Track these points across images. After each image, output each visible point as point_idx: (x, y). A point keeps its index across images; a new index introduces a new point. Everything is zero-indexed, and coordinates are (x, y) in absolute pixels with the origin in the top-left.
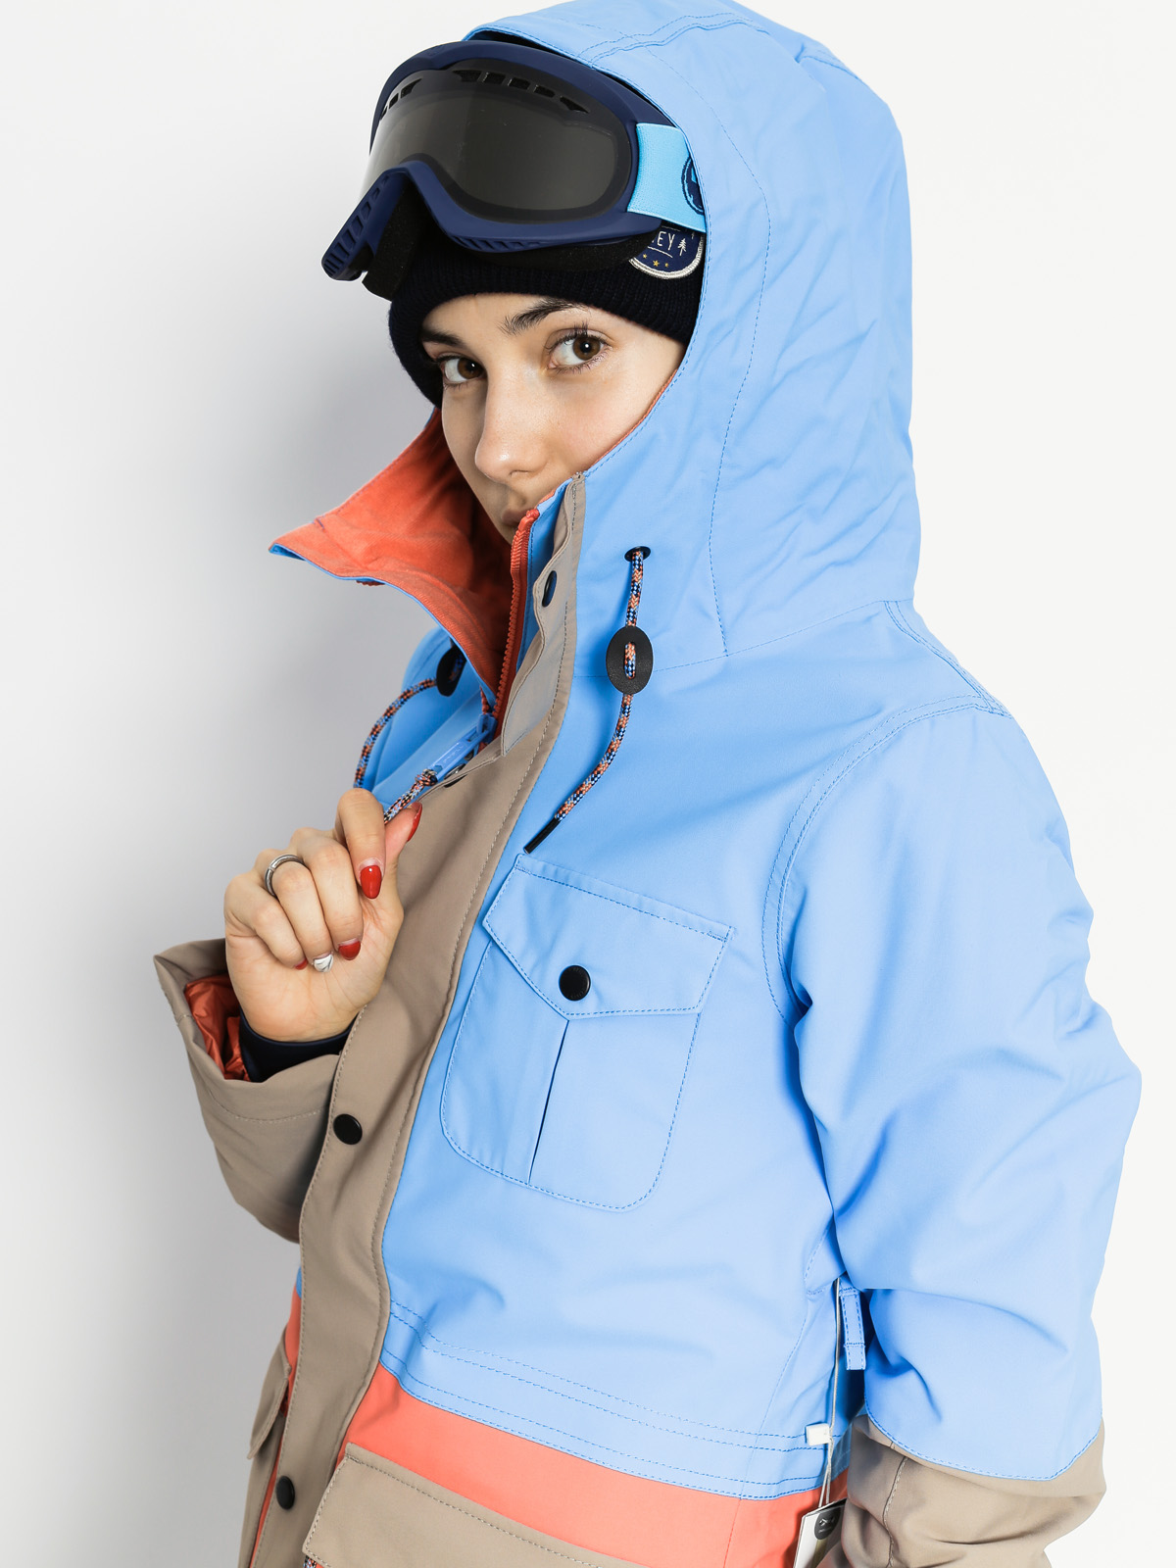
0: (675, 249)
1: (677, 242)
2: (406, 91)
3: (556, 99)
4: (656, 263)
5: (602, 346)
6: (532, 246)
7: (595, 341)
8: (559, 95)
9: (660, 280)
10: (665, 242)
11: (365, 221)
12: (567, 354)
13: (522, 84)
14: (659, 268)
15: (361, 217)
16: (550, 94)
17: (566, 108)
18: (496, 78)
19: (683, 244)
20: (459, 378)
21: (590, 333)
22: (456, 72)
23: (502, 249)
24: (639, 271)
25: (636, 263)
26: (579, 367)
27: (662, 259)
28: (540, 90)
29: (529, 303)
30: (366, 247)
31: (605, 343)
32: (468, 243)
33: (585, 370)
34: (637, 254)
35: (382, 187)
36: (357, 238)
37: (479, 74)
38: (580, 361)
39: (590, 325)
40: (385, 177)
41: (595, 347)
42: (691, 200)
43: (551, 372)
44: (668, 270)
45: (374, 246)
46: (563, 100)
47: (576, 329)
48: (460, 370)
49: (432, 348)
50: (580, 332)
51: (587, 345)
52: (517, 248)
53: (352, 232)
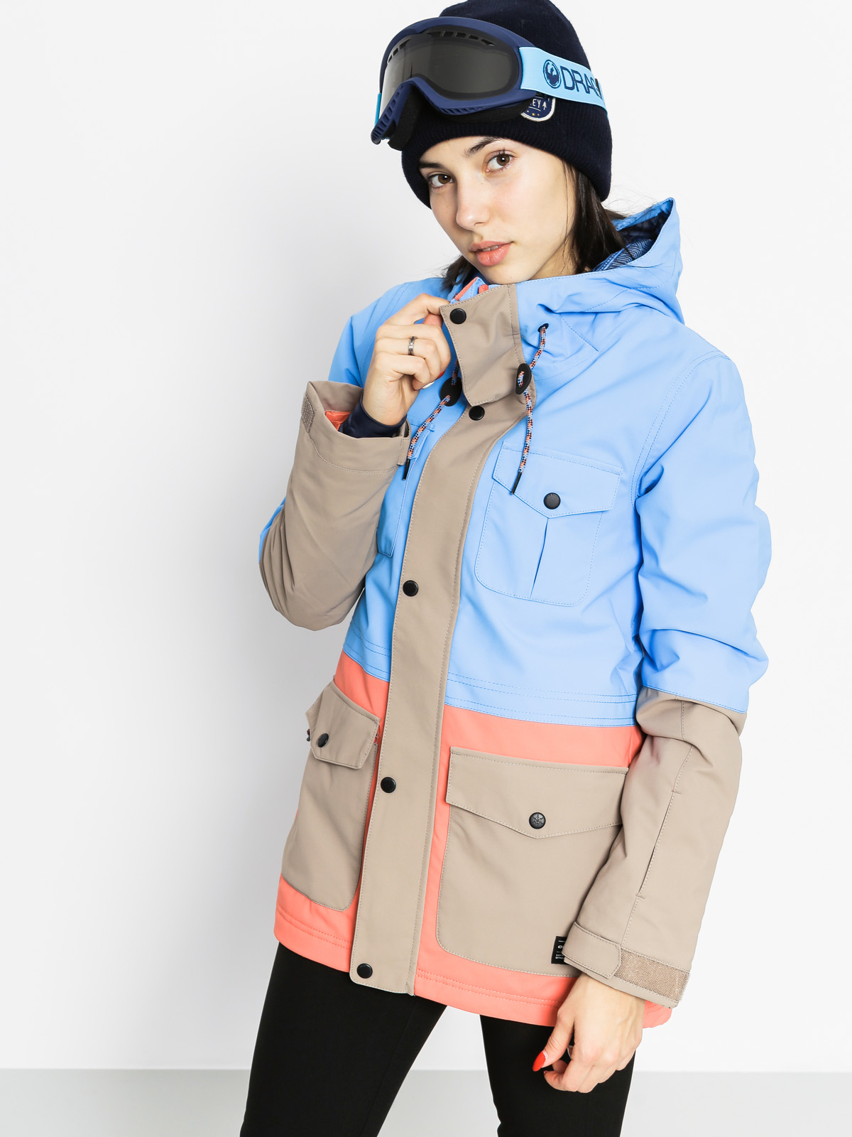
0: (542, 107)
1: (542, 104)
2: (402, 46)
3: (479, 40)
4: (533, 114)
5: (511, 158)
6: (480, 109)
7: (508, 156)
8: (481, 38)
9: (536, 122)
10: (537, 104)
11: (393, 109)
12: (495, 164)
13: (463, 35)
14: (536, 116)
15: (391, 107)
16: (476, 38)
17: (484, 44)
18: (449, 34)
19: (545, 104)
20: (440, 184)
21: (506, 153)
22: (429, 34)
23: (466, 113)
24: (526, 119)
25: (524, 115)
26: (502, 169)
27: (536, 112)
28: (472, 37)
29: (477, 140)
30: (394, 122)
31: (512, 156)
32: (449, 112)
33: (504, 170)
34: (525, 111)
35: (400, 92)
36: (390, 118)
37: (440, 33)
38: (501, 167)
39: (506, 148)
40: (402, 86)
41: (507, 159)
42: (548, 81)
43: (488, 174)
44: (539, 117)
45: (397, 123)
46: (483, 40)
47: (499, 151)
48: (440, 181)
49: (425, 171)
50: (501, 153)
51: (503, 158)
52: (472, 111)
53: (388, 115)
